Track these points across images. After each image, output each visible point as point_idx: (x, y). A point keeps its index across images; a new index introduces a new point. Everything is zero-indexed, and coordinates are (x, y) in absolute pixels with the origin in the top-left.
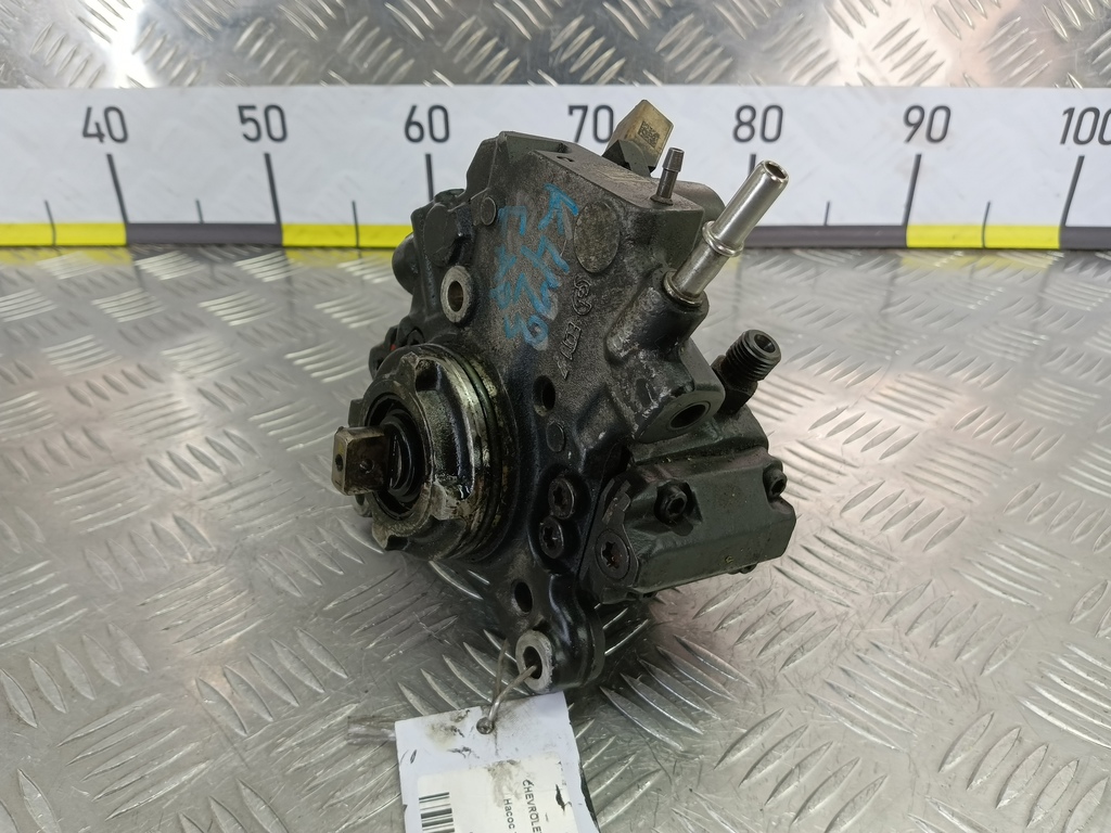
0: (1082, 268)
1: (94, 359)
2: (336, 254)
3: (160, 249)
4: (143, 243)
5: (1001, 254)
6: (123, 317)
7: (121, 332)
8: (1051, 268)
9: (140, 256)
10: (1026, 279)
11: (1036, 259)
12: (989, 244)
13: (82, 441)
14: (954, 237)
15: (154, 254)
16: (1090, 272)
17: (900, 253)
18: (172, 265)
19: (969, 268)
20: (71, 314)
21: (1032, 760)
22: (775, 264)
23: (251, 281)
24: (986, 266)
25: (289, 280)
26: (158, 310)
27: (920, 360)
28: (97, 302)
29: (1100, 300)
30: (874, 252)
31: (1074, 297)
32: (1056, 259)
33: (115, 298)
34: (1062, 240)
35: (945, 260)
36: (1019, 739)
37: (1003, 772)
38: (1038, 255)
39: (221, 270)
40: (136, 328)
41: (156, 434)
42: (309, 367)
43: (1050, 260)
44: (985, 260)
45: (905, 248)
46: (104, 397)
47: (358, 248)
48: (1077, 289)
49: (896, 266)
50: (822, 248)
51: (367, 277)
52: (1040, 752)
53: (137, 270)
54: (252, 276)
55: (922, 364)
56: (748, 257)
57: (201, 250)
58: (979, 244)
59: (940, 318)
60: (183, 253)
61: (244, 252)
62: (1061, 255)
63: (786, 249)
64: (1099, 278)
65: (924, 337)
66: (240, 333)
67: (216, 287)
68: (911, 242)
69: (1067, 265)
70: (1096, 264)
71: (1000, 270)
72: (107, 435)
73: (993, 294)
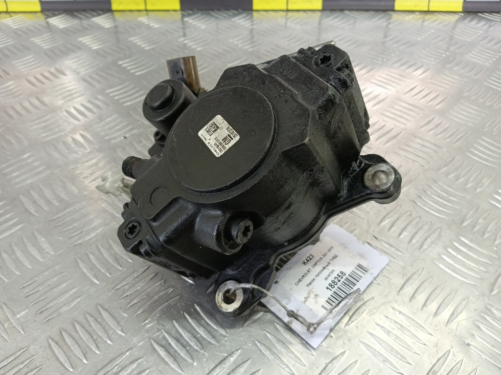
0: (471, 21)
1: (35, 66)
2: (136, 13)
3: (57, 13)
4: (48, 10)
5: (436, 14)
6: (46, 46)
7: (46, 54)
8: (457, 21)
9: (48, 17)
10: (445, 26)
11: (451, 17)
12: (431, 9)
13: (36, 102)
14: (416, 6)
15: (54, 15)
16: (474, 22)
17: (391, 13)
18: (64, 21)
19: (421, 21)
20: (22, 45)
21: (414, 222)
22: (336, 17)
23: (99, 28)
24: (429, 19)
25: (116, 27)
26: (60, 43)
27: (394, 63)
28: (32, 39)
29: (476, 36)
30: (380, 12)
31: (464, 34)
32: (460, 16)
33: (40, 37)
34: (464, 8)
35: (410, 17)
36: (411, 215)
37: (403, 226)
38: (453, 14)
39: (85, 22)
40: (52, 51)
41: (67, 99)
42: (129, 68)
43: (457, 17)
44: (428, 16)
45: (393, 10)
46: (42, 83)
47: (146, 10)
48: (467, 31)
49: (390, 19)
50: (357, 10)
51: (151, 25)
52: (417, 220)
53: (47, 23)
54: (99, 25)
55: (395, 65)
56: (324, 14)
57: (76, 14)
58: (426, 9)
59: (405, 44)
60: (67, 14)
61: (95, 14)
62: (462, 14)
63: (342, 10)
64: (478, 25)
65: (397, 53)
66: (97, 52)
67: (84, 31)
68: (397, 8)
69: (464, 19)
70: (477, 19)
71: (434, 21)
72: (46, 100)
73: (429, 33)
